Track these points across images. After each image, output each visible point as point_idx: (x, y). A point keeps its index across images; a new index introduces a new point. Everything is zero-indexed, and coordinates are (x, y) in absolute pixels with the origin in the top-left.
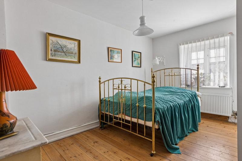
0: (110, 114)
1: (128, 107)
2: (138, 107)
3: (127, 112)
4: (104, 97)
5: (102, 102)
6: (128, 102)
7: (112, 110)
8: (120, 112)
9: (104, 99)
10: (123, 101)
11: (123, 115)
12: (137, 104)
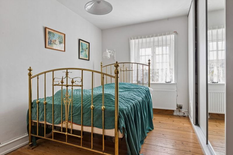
0: (48, 123)
1: (78, 110)
2: (93, 110)
3: (76, 118)
4: (37, 98)
5: (33, 105)
6: (77, 104)
7: (51, 118)
8: (65, 119)
9: (37, 102)
10: (70, 102)
11: (69, 124)
12: (92, 106)
